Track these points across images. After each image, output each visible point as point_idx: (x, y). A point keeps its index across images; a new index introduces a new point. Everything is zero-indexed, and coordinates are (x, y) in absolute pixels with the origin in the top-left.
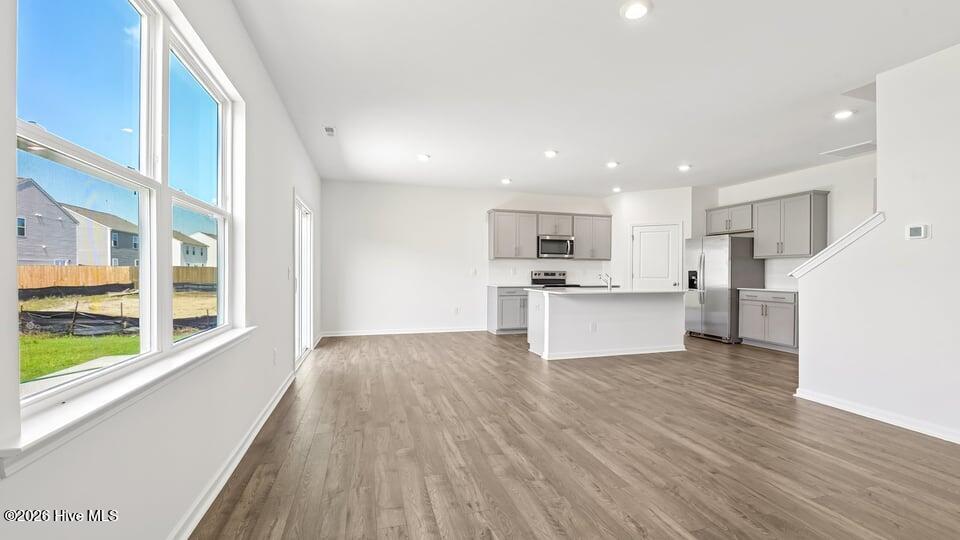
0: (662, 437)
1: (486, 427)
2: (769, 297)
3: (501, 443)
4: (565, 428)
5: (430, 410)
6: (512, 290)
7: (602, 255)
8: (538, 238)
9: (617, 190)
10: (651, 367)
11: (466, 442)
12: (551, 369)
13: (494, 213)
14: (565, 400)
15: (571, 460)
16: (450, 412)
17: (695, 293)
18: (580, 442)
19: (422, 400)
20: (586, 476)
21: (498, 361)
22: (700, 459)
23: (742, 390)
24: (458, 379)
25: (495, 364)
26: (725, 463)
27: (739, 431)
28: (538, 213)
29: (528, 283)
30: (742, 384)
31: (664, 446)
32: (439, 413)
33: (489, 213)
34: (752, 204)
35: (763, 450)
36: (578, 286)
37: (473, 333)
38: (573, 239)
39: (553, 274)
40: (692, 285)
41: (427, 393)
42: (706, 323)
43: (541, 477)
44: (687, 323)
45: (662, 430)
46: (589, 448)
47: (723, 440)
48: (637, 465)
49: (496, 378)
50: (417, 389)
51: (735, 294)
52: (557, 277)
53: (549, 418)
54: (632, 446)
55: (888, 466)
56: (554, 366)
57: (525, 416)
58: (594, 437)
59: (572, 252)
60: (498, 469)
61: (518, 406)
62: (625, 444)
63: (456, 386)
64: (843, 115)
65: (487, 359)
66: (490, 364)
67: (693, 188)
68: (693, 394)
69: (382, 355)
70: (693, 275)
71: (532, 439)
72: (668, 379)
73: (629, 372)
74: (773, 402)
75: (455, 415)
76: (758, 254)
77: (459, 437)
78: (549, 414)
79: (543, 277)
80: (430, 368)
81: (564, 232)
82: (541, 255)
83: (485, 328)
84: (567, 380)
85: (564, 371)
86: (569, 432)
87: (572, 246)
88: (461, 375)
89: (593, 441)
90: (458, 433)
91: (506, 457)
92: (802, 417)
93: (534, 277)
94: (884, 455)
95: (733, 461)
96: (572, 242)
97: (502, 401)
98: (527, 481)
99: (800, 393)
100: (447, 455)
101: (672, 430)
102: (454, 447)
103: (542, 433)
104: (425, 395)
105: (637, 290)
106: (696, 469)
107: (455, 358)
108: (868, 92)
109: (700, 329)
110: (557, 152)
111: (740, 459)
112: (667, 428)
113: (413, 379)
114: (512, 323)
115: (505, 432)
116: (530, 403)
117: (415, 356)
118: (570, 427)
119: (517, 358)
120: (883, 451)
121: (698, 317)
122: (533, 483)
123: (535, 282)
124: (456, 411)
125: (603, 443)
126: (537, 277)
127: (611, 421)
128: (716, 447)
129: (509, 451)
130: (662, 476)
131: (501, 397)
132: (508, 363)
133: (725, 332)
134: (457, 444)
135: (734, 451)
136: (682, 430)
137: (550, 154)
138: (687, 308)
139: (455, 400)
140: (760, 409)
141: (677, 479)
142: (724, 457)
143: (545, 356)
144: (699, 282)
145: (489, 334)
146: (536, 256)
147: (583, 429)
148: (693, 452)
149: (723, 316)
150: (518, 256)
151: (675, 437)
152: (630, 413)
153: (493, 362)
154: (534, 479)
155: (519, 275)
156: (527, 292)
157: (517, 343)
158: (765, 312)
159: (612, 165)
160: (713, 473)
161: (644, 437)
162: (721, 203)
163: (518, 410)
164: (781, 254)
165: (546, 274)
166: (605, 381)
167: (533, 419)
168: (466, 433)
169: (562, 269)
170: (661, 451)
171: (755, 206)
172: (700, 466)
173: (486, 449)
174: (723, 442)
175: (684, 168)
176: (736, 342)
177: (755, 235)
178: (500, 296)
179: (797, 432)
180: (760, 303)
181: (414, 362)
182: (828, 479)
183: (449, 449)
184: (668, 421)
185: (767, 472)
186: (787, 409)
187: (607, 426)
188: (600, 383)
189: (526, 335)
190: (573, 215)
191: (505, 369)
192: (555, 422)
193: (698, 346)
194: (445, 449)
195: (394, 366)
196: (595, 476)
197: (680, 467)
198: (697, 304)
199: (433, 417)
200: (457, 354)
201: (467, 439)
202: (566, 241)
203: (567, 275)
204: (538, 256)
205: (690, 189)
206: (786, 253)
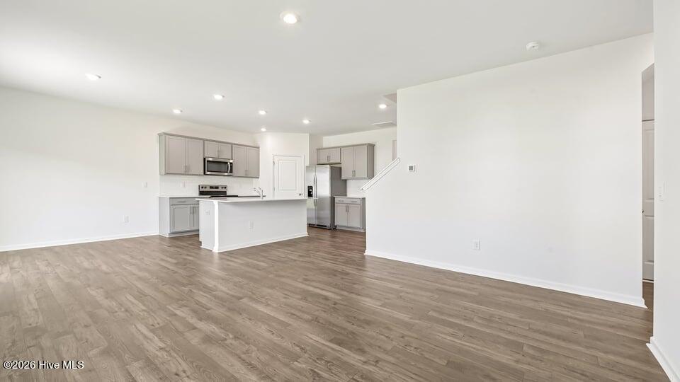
0: (305, 291)
1: (178, 312)
2: (348, 201)
3: (193, 320)
4: (241, 298)
5: (116, 309)
6: (183, 200)
7: (252, 174)
8: (204, 159)
9: (263, 130)
10: (290, 248)
11: (161, 328)
12: (221, 259)
13: (164, 136)
14: (237, 279)
15: (250, 319)
16: (138, 307)
17: (312, 199)
18: (254, 305)
19: (106, 303)
20: (263, 327)
21: (175, 259)
22: (326, 298)
23: (341, 255)
24: (140, 278)
25: (174, 261)
26: (339, 297)
27: (342, 278)
28: (204, 140)
29: (196, 194)
30: (340, 252)
31: (306, 295)
32: (126, 311)
33: (160, 135)
34: (340, 148)
35: (355, 286)
36: (237, 196)
37: (145, 238)
38: (231, 161)
39: (217, 187)
40: (310, 195)
41: (108, 296)
42: (318, 218)
43: (231, 336)
44: (308, 219)
45: (303, 286)
46: (261, 308)
47: (336, 285)
48: (292, 311)
49: (176, 272)
50: (97, 294)
51: (333, 199)
52: (220, 190)
53: (227, 294)
54: (288, 300)
55: (405, 282)
56: (224, 256)
57: (209, 296)
58: (263, 300)
59: (231, 172)
60: (194, 339)
61: (201, 290)
62: (284, 300)
63: (140, 285)
64: (383, 107)
65: (165, 258)
66: (167, 261)
67: (310, 135)
68: (316, 261)
69: (43, 268)
70: (310, 188)
71: (218, 311)
72: (301, 254)
73: (278, 254)
74: (356, 259)
75: (144, 308)
76: (343, 177)
77: (153, 325)
78: (228, 291)
79: (208, 189)
80: (106, 273)
81: (225, 156)
82: (207, 172)
83: (157, 233)
84: (235, 265)
85: (233, 259)
86: (245, 300)
87: (231, 167)
88: (141, 274)
89: (263, 303)
90: (151, 323)
91: (200, 330)
92: (368, 265)
93: (201, 190)
94: (403, 277)
95: (342, 295)
96: (231, 163)
97: (186, 289)
98: (220, 342)
99: (367, 253)
100: (145, 343)
101: (308, 285)
102: (150, 335)
103: (224, 306)
104: (107, 298)
105: (276, 199)
106: (325, 305)
107: (133, 261)
108: (393, 97)
109: (314, 222)
110: (223, 97)
111: (345, 293)
112: (306, 284)
113: (89, 286)
114: (184, 226)
115: (195, 311)
116: (210, 286)
117: (86, 264)
118: (245, 297)
119: (193, 254)
120: (403, 275)
121: (313, 214)
122: (226, 342)
123: (202, 193)
124: (144, 305)
125: (269, 302)
126: (203, 190)
127: (272, 287)
128: (333, 289)
129: (201, 325)
130: (308, 313)
131: (184, 286)
132: (185, 259)
133: (328, 223)
134: (152, 331)
135: (342, 290)
136: (315, 284)
137: (218, 97)
138: (308, 209)
139: (141, 296)
140: (351, 264)
141: (317, 313)
142: (337, 294)
143: (216, 250)
144: (314, 193)
145: (161, 238)
146: (203, 173)
147: (254, 297)
148: (322, 295)
149: (327, 213)
150: (187, 172)
151: (311, 289)
152: (283, 280)
153: (170, 259)
154: (226, 340)
155: (188, 187)
156: (198, 201)
157: (190, 242)
158: (347, 210)
159: (262, 113)
160: (334, 304)
161: (294, 293)
162: (324, 146)
163: (202, 293)
164: (354, 178)
165: (211, 187)
166: (263, 262)
167: (215, 297)
168: (159, 320)
169: (224, 184)
170: (305, 299)
171: (342, 149)
172: (327, 303)
173: (181, 328)
174: (336, 286)
175: (306, 122)
176: (334, 228)
177: (343, 166)
178: (171, 205)
179: (368, 273)
181: (87, 270)
182: (385, 294)
183: (145, 337)
184: (306, 280)
185: (359, 297)
186: (361, 262)
187: (270, 291)
188: (258, 263)
189: (198, 235)
190: (232, 144)
191: (184, 264)
192: (233, 296)
193: (315, 232)
194: (141, 338)
195: (62, 277)
196: (269, 325)
197: (317, 306)
198: (312, 206)
199: (122, 314)
200: (132, 257)
201: (161, 325)
202: (227, 163)
203: (228, 188)
204: (205, 173)
205: (308, 135)
206: (357, 176)
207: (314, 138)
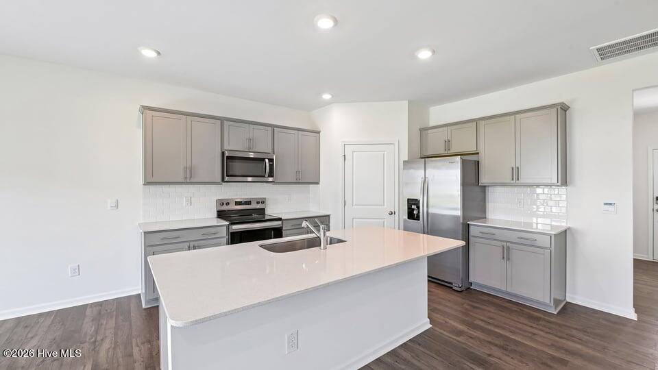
8: (223, 153)
9: (327, 97)
28: (222, 120)
34: (477, 121)
36: (281, 219)
38: (273, 157)
39: (248, 203)
40: (413, 215)
52: (253, 206)
59: (271, 175)
67: (409, 102)
70: (413, 205)
76: (485, 180)
79: (233, 207)
81: (262, 146)
82: (227, 179)
87: (271, 166)
93: (220, 208)
96: (271, 160)
126: (225, 208)
144: (422, 213)
146: (219, 180)
150: (189, 178)
155: (198, 204)
158: (506, 254)
162: (432, 124)
165: (237, 203)
169: (260, 196)
176: (466, 288)
177: (483, 159)
180: (500, 244)
190: (273, 127)
202: (264, 159)
203: (267, 202)
204: (223, 180)
205: (406, 103)
206: (522, 181)
207: (417, 107)
